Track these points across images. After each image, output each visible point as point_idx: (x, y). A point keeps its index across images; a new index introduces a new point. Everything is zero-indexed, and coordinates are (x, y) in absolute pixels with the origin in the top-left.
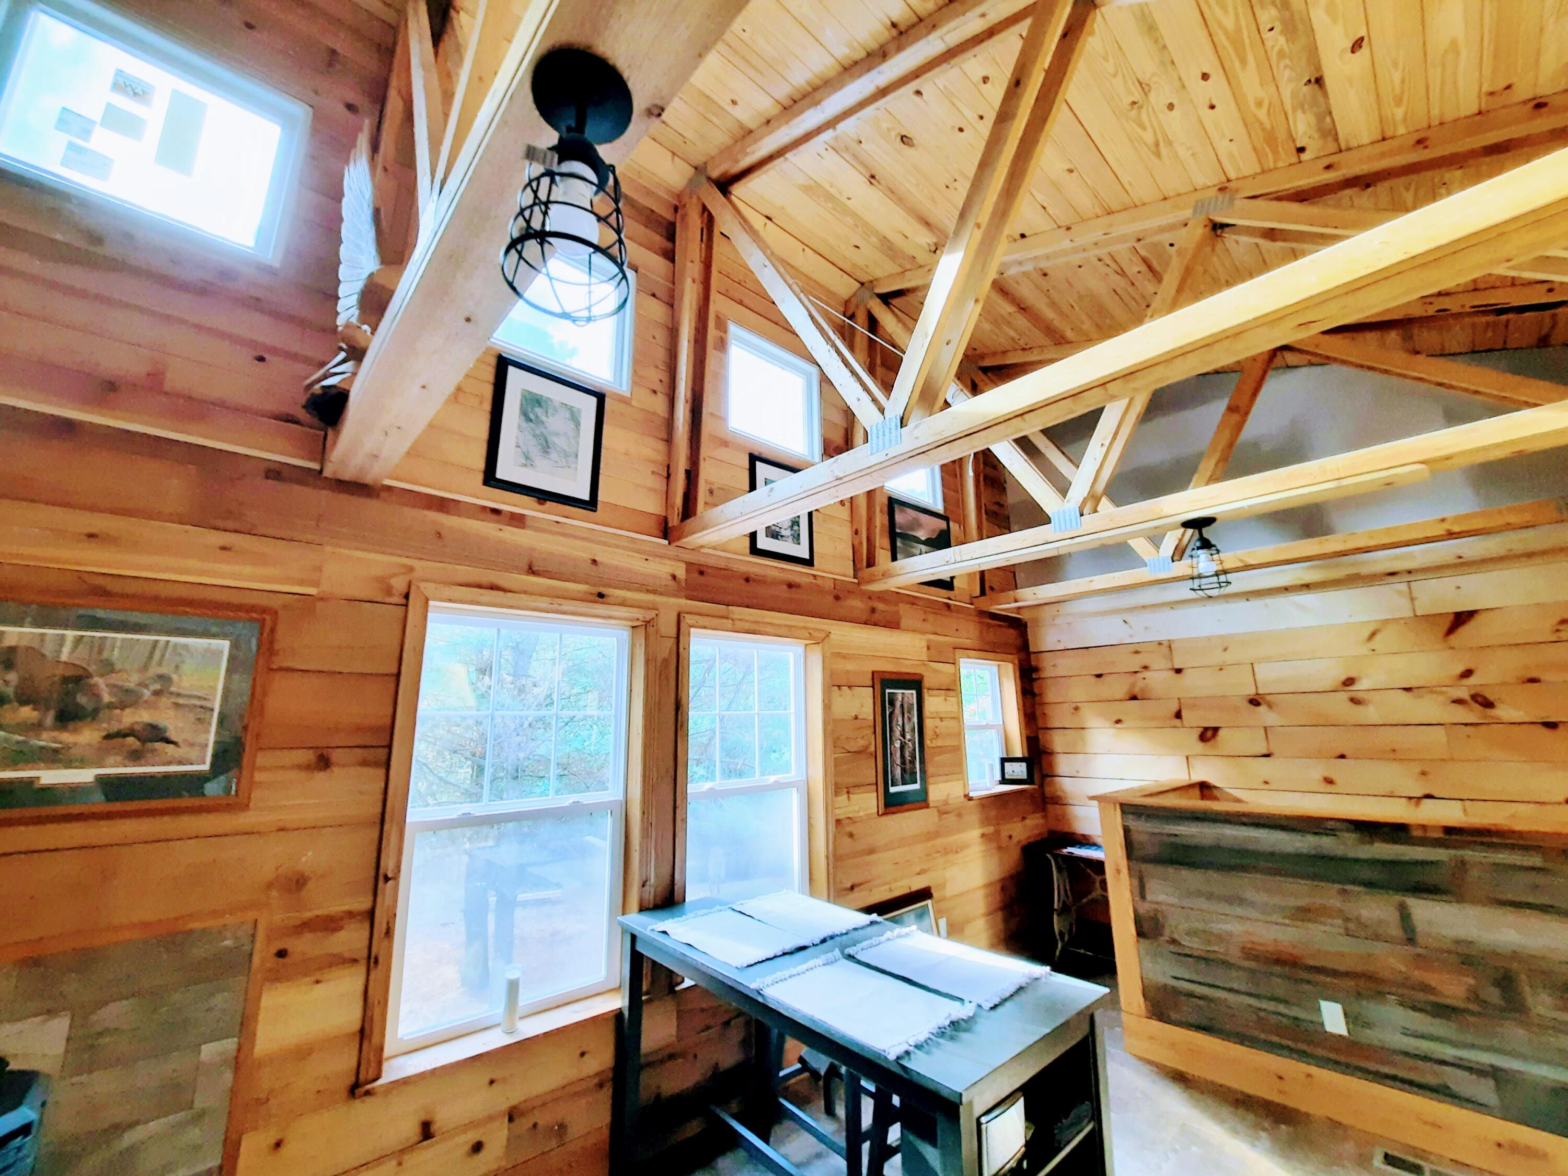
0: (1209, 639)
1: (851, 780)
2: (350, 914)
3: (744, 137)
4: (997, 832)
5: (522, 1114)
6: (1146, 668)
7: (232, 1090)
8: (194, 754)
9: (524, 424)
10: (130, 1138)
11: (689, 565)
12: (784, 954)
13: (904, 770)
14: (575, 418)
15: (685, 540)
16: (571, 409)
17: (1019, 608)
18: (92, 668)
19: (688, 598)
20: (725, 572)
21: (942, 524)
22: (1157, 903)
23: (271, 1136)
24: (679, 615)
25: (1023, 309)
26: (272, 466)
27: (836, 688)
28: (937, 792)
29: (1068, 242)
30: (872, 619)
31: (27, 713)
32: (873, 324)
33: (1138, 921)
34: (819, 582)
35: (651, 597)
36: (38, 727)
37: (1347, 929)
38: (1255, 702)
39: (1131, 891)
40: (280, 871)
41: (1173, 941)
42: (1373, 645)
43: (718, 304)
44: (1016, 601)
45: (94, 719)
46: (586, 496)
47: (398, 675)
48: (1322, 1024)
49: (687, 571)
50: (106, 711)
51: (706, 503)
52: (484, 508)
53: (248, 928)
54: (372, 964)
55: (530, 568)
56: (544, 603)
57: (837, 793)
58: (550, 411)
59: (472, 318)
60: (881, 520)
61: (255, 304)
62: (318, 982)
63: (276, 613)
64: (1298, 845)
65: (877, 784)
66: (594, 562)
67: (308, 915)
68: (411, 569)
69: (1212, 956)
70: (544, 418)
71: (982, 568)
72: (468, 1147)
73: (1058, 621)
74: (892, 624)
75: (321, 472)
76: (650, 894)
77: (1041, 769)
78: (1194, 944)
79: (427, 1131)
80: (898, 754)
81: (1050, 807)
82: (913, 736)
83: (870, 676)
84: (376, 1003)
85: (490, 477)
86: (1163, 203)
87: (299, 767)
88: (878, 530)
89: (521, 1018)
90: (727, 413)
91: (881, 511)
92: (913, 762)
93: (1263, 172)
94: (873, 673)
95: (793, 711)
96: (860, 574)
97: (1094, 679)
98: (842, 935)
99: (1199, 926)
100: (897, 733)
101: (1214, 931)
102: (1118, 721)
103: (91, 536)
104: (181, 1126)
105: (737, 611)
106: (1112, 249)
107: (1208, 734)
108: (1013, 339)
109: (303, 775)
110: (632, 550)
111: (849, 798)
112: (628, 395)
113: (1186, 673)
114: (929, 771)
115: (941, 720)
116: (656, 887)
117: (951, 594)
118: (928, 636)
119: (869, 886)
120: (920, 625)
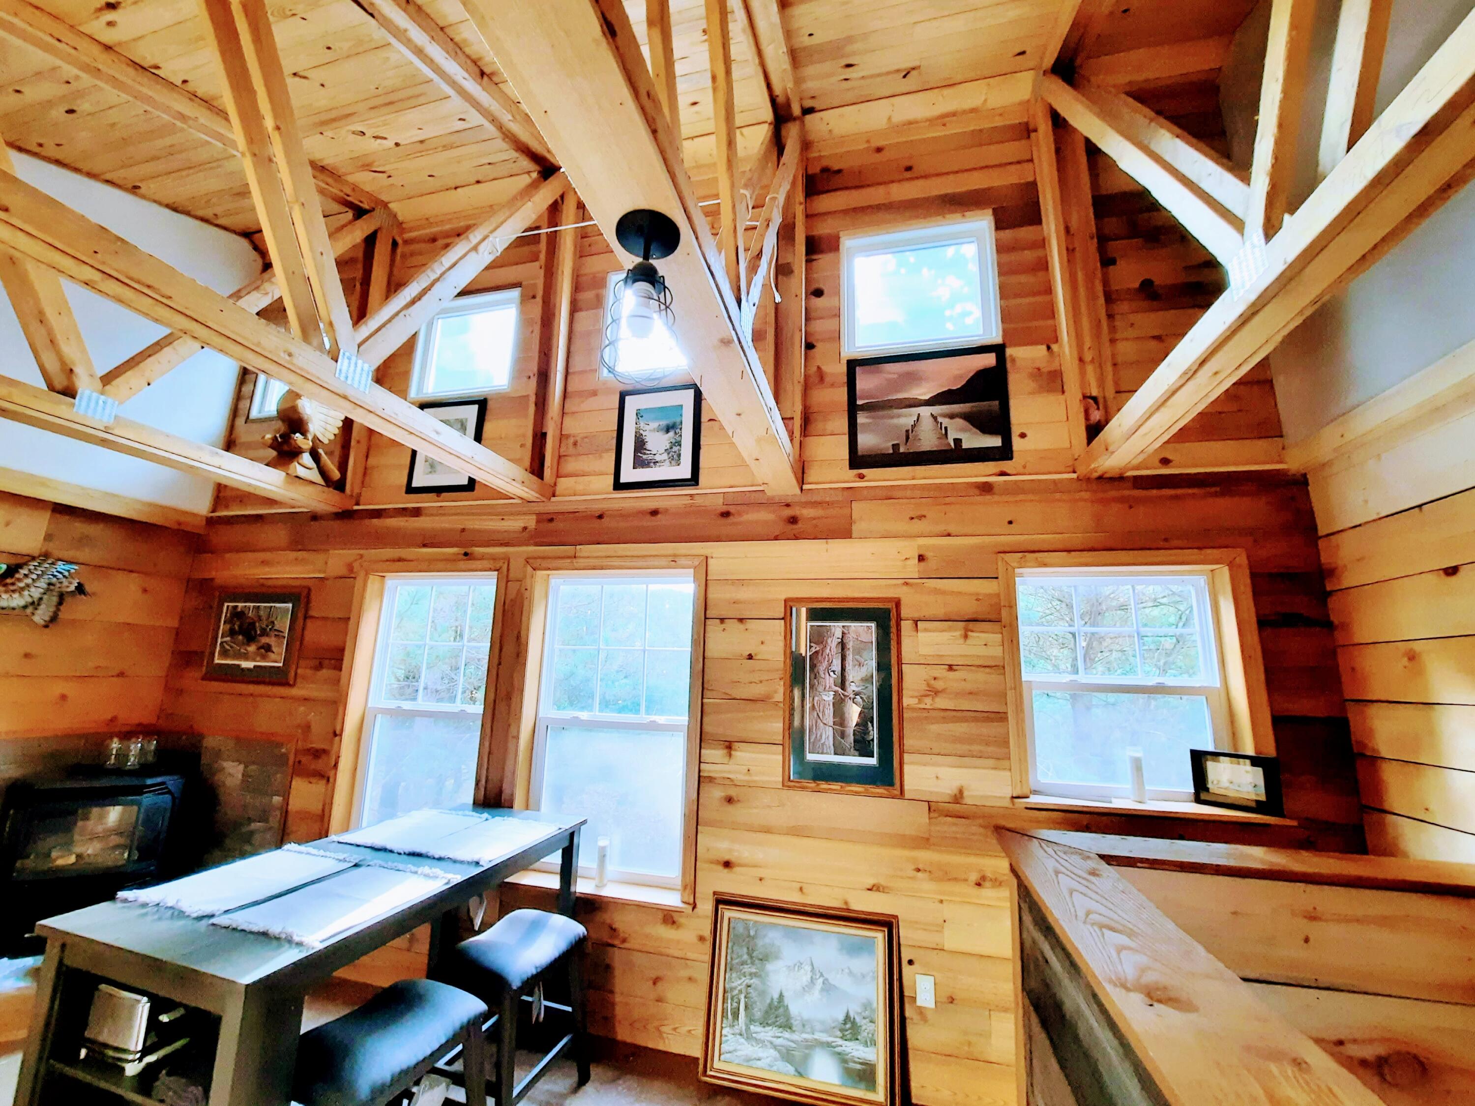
1: (734, 735)
2: (324, 751)
8: (279, 659)
11: (541, 516)
18: (256, 619)
19: (537, 545)
20: (578, 515)
24: (526, 561)
27: (716, 623)
28: (929, 778)
30: (790, 533)
31: (240, 637)
34: (705, 500)
35: (504, 549)
36: (243, 643)
40: (302, 721)
45: (255, 640)
46: (466, 483)
47: (350, 619)
49: (537, 521)
50: (258, 637)
52: (405, 509)
54: (329, 782)
55: (422, 542)
57: (709, 744)
62: (310, 782)
63: (312, 590)
65: (783, 745)
66: (463, 530)
67: (310, 746)
68: (362, 556)
74: (837, 532)
80: (829, 711)
82: (868, 688)
85: (409, 488)
87: (312, 667)
94: (785, 601)
100: (829, 681)
103: (262, 562)
105: (586, 550)
109: (313, 671)
110: (492, 515)
111: (730, 755)
112: (509, 389)
114: (909, 742)
115: (951, 668)
116: (488, 789)
117: (1004, 465)
118: (922, 541)
119: (760, 873)
120: (903, 526)
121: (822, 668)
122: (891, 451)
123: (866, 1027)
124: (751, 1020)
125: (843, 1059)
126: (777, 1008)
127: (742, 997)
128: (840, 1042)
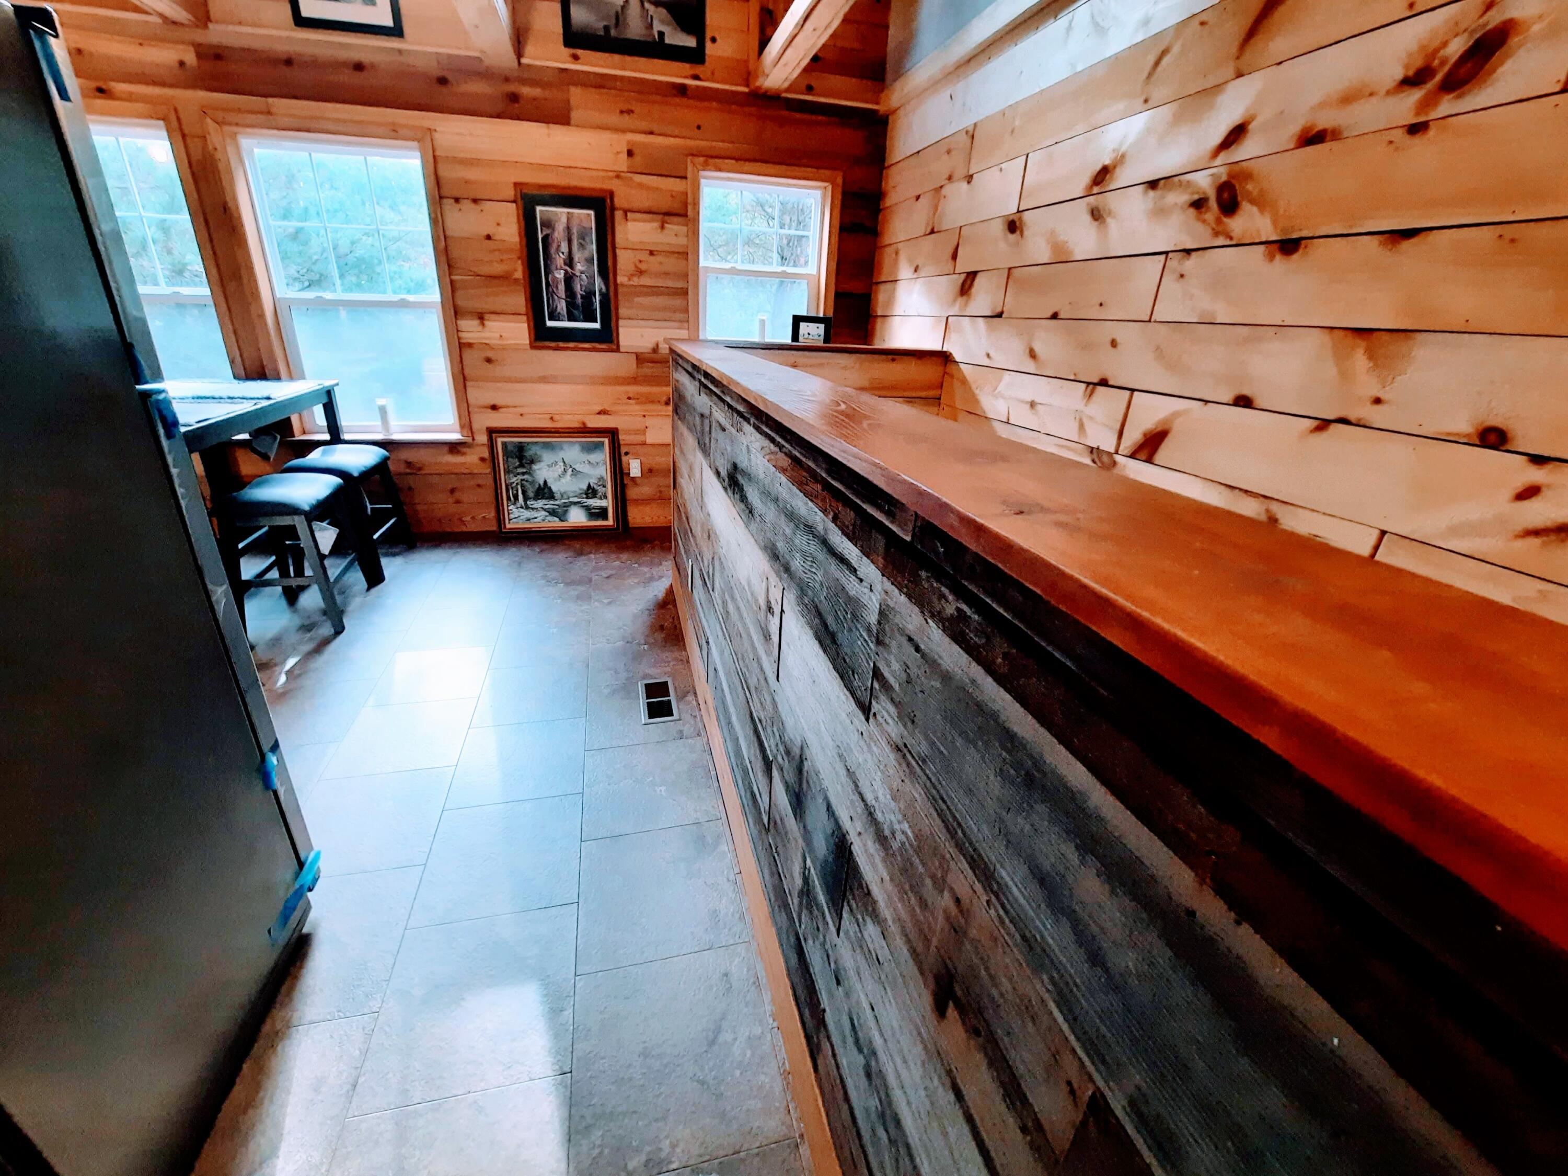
1: (484, 307)
11: (199, 48)
19: (208, 89)
27: (452, 202)
28: (636, 335)
30: (512, 111)
34: (416, 59)
35: (160, 90)
38: (1012, 226)
42: (1150, 87)
49: (197, 55)
57: (462, 316)
65: (520, 314)
66: (79, 52)
74: (553, 116)
83: (510, 188)
94: (515, 184)
97: (914, 203)
102: (917, 269)
105: (280, 104)
107: (967, 284)
111: (481, 324)
113: (974, 181)
114: (622, 311)
115: (652, 253)
116: (247, 366)
117: (699, 70)
118: (630, 136)
119: (520, 410)
120: (615, 119)
121: (553, 250)
122: (602, 33)
123: (601, 490)
124: (526, 499)
125: (588, 509)
126: (544, 489)
127: (519, 487)
128: (585, 500)
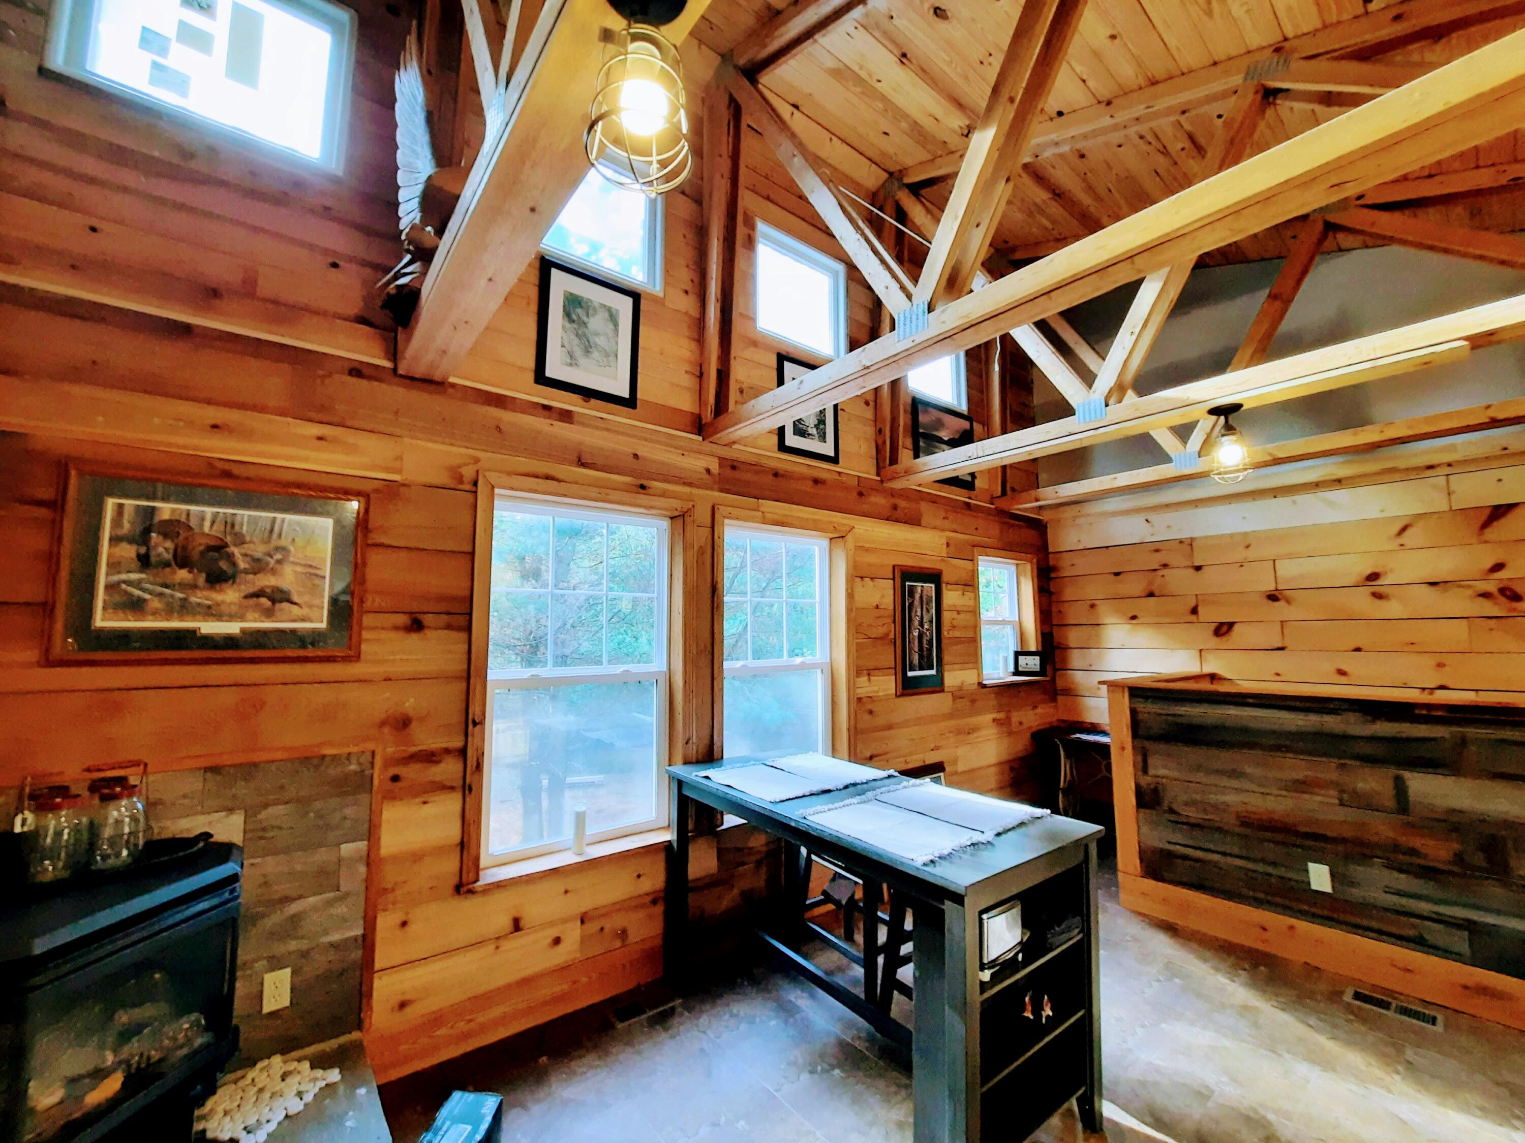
0: (1232, 536)
1: (871, 665)
2: (447, 751)
3: (770, 20)
4: (1008, 718)
5: (592, 919)
6: (1165, 566)
7: (366, 880)
8: (314, 613)
9: (568, 325)
10: (294, 908)
11: (722, 460)
12: (812, 795)
13: (921, 657)
14: (613, 317)
15: (719, 435)
16: (609, 310)
17: (1040, 507)
18: (229, 539)
19: (721, 491)
20: (756, 467)
21: (966, 425)
22: (1158, 777)
23: (398, 917)
24: (713, 507)
25: (1059, 195)
26: (353, 365)
27: (858, 579)
28: (952, 678)
29: (1108, 117)
30: (894, 516)
31: (183, 574)
32: (902, 216)
33: (1139, 793)
34: (844, 478)
35: (687, 489)
36: (194, 587)
37: (1341, 800)
38: (1273, 597)
39: (1134, 766)
40: (389, 713)
41: (1172, 811)
42: (1401, 540)
43: (747, 200)
44: (1037, 500)
45: (234, 582)
46: (626, 394)
47: (473, 553)
48: (1309, 884)
49: (721, 466)
50: (243, 575)
51: (736, 402)
52: (536, 405)
53: (368, 756)
54: (467, 792)
55: (579, 460)
56: (593, 492)
57: (859, 673)
58: (591, 312)
59: (537, 209)
60: (903, 420)
61: (326, 212)
62: (425, 803)
63: (368, 495)
64: (1300, 723)
65: (895, 668)
66: (636, 456)
67: (413, 749)
68: (477, 460)
69: (1207, 824)
70: (585, 319)
71: (1004, 463)
72: (549, 940)
73: (1079, 521)
74: (914, 521)
75: (395, 370)
76: (692, 751)
77: (1054, 663)
78: (1192, 814)
79: (517, 926)
80: (916, 643)
81: (1060, 698)
82: (931, 626)
83: (891, 569)
84: (472, 822)
85: (540, 377)
86: (1213, 68)
87: (396, 628)
88: (901, 429)
89: (587, 845)
90: (755, 314)
91: (905, 411)
92: (930, 650)
93: (1325, 27)
94: (894, 567)
95: (817, 600)
96: (883, 472)
97: (1112, 576)
98: (863, 783)
99: (1198, 797)
100: (916, 623)
101: (1211, 801)
102: (1134, 617)
103: (215, 426)
104: (330, 903)
105: (767, 505)
106: (1153, 124)
107: (1223, 629)
108: (1046, 229)
109: (400, 635)
110: (671, 446)
111: (869, 680)
112: (661, 295)
113: (1204, 569)
114: (946, 659)
115: (958, 612)
116: (699, 746)
118: (948, 534)
119: (887, 757)
120: (941, 523)
121: (913, 614)
